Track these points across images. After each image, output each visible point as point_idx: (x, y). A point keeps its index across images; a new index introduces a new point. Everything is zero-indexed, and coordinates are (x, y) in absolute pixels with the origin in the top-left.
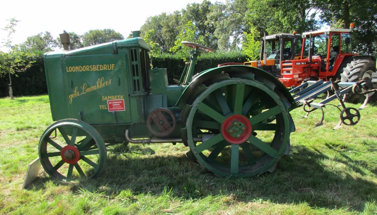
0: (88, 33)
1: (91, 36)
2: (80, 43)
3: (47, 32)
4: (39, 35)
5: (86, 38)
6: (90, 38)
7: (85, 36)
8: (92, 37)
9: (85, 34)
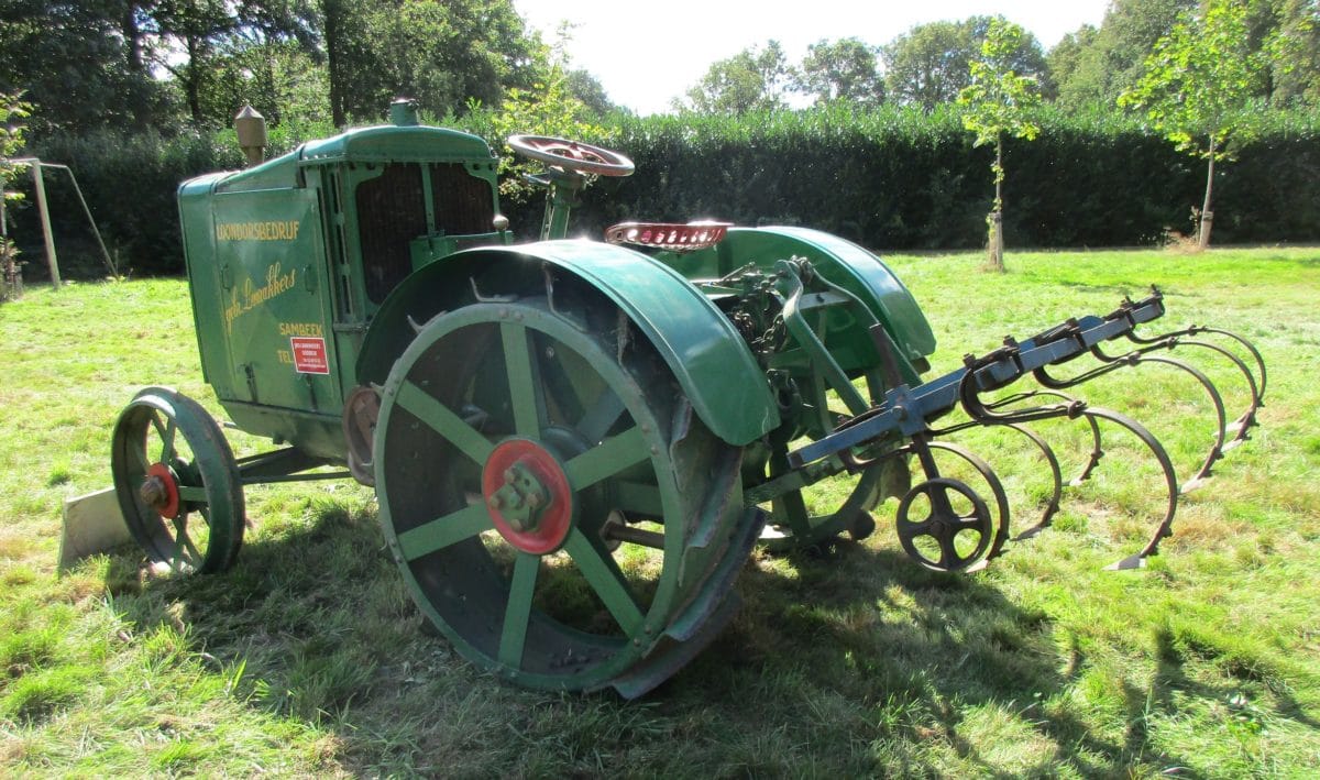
0: (908, 35)
1: (913, 48)
2: (873, 73)
3: (771, 42)
4: (745, 56)
5: (895, 56)
6: (911, 54)
7: (895, 49)
8: (918, 48)
9: (894, 41)
